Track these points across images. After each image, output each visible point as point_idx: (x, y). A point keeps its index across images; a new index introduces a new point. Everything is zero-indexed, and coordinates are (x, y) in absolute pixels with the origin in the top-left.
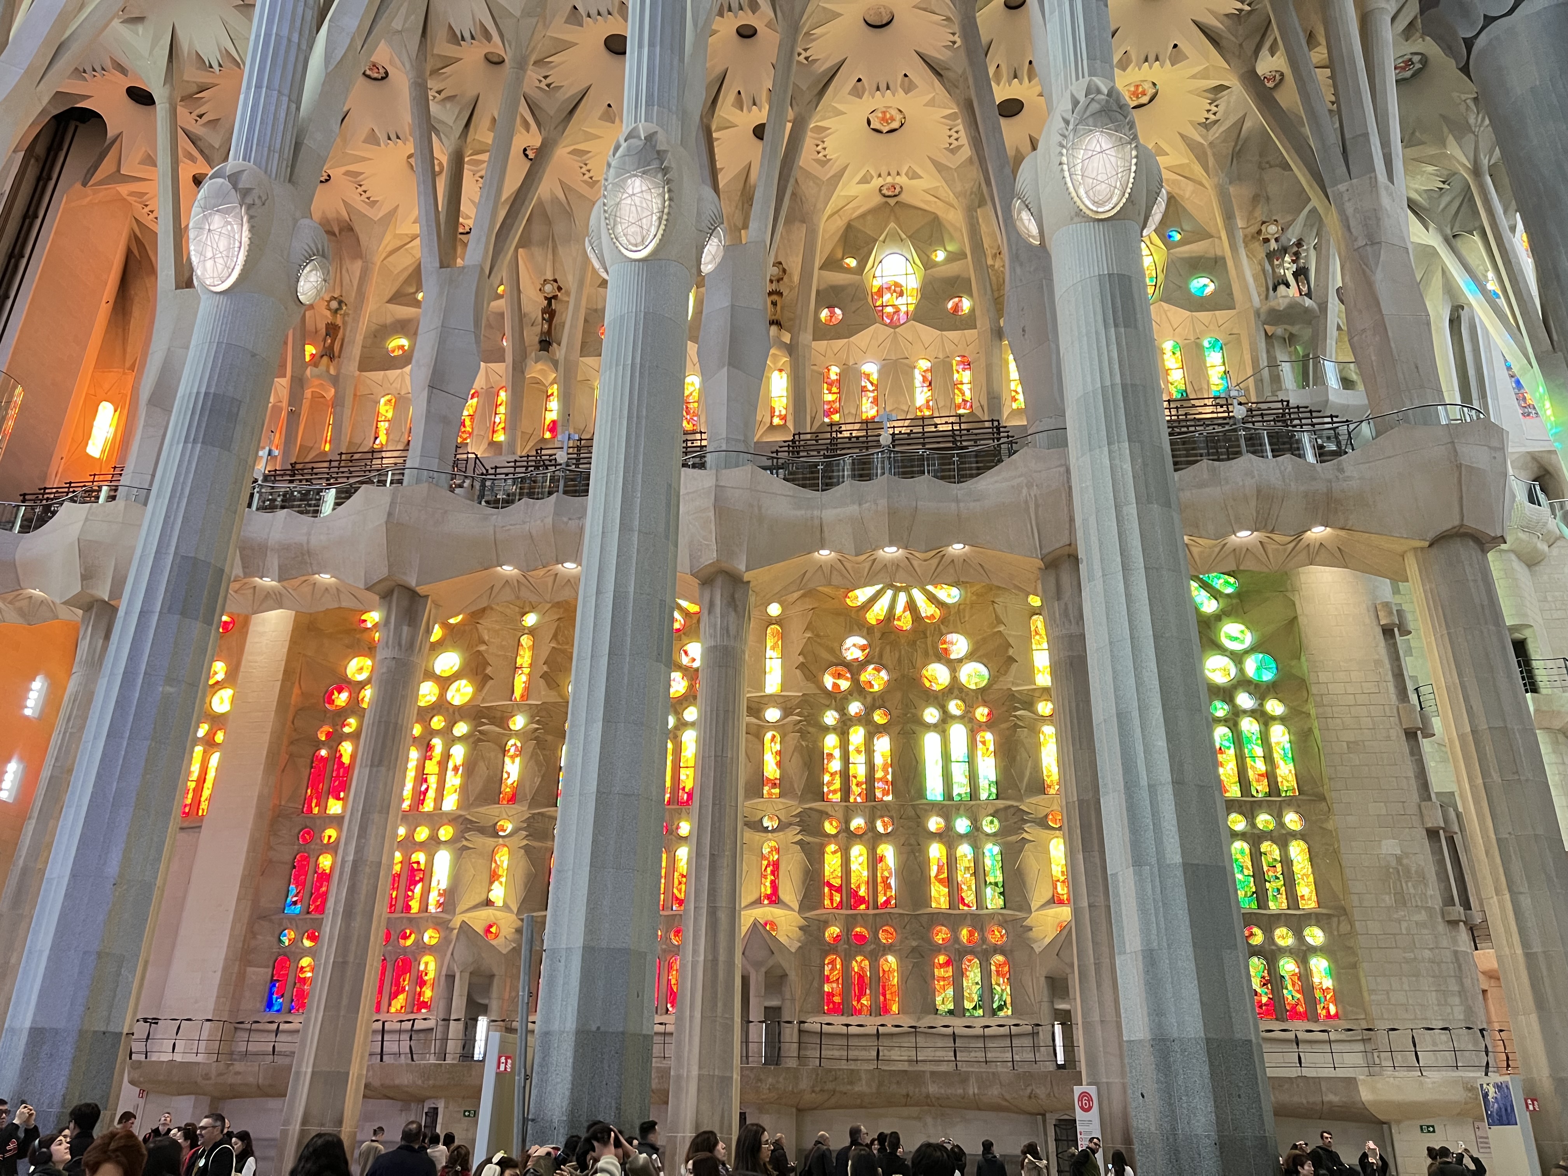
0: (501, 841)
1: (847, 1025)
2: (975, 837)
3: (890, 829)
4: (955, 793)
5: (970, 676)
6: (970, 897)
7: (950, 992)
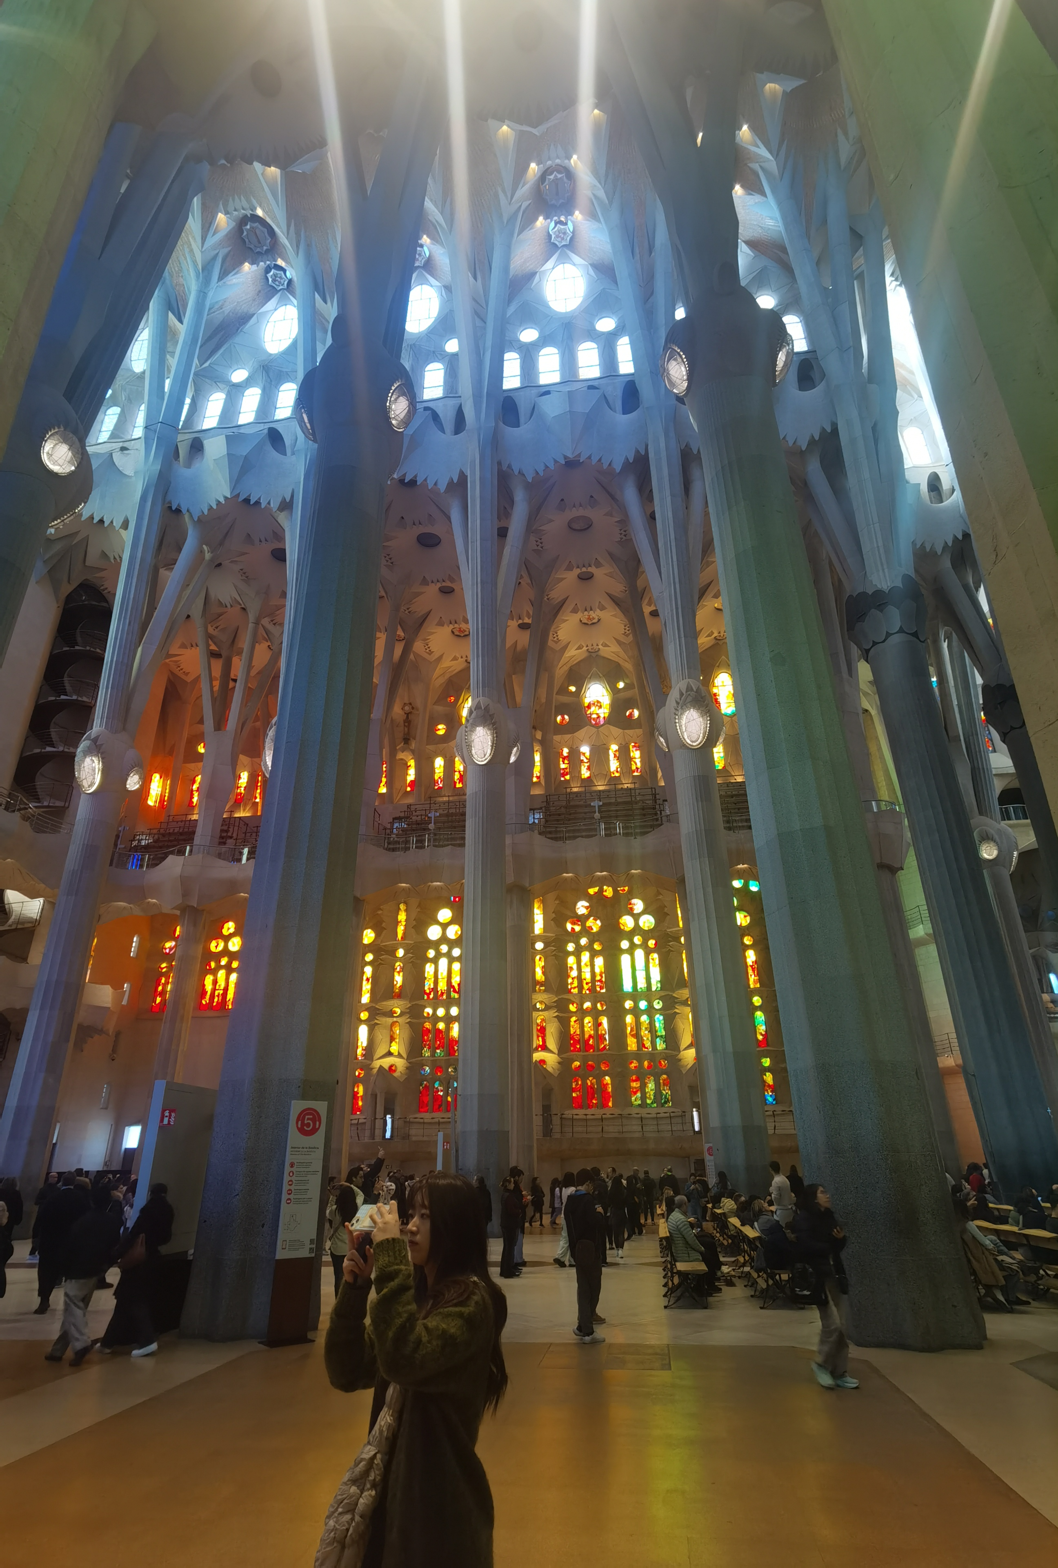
0: (395, 1019)
1: (586, 1115)
2: (650, 1011)
3: (605, 1008)
4: (638, 988)
5: (645, 922)
6: (648, 1044)
7: (639, 1094)
